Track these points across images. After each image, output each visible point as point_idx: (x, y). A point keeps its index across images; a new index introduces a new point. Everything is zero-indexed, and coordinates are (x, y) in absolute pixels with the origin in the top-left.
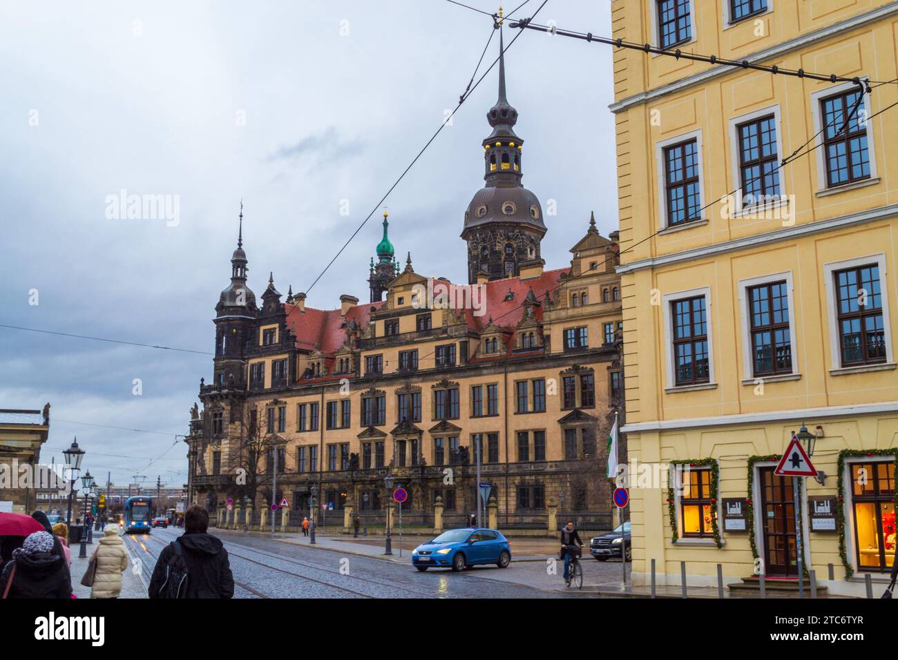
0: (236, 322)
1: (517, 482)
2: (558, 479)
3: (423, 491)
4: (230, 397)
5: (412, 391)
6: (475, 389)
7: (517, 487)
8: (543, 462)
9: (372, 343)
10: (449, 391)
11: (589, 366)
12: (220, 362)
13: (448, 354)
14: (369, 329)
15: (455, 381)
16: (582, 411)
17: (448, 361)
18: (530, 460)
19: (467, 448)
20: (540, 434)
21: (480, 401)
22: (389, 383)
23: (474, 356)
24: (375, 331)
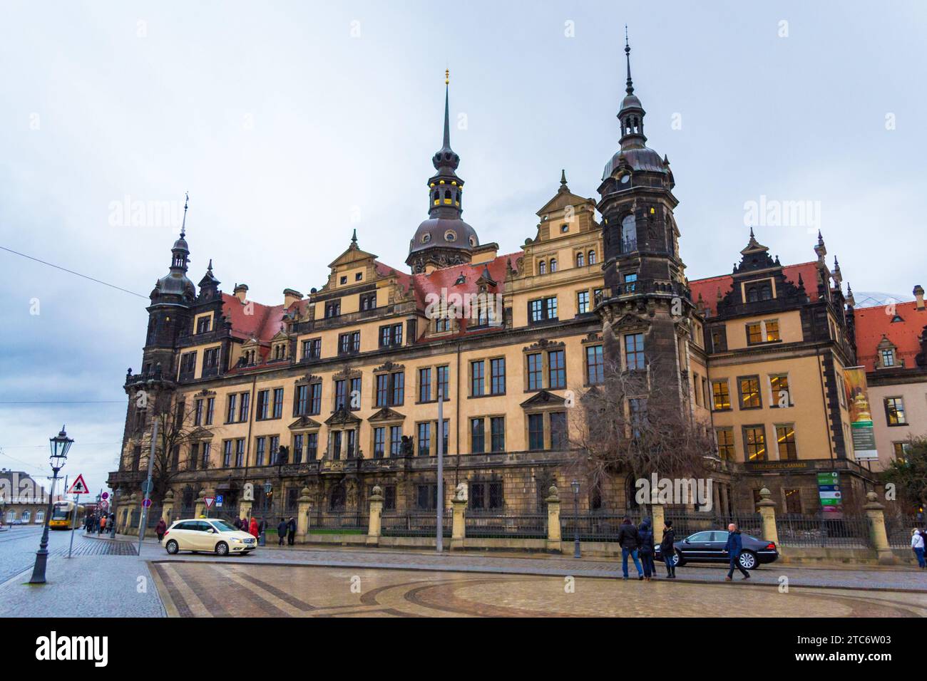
0: (170, 310)
1: (469, 477)
2: (520, 473)
3: (359, 488)
4: (156, 387)
5: (352, 376)
6: (423, 371)
7: (469, 483)
8: (502, 454)
9: (311, 326)
10: (393, 374)
11: (559, 341)
12: (150, 351)
13: (393, 335)
14: (308, 311)
15: (400, 363)
16: (550, 392)
17: (393, 341)
18: (486, 451)
19: (411, 438)
20: (498, 421)
21: (428, 385)
22: (326, 368)
23: (423, 336)
24: (314, 314)
